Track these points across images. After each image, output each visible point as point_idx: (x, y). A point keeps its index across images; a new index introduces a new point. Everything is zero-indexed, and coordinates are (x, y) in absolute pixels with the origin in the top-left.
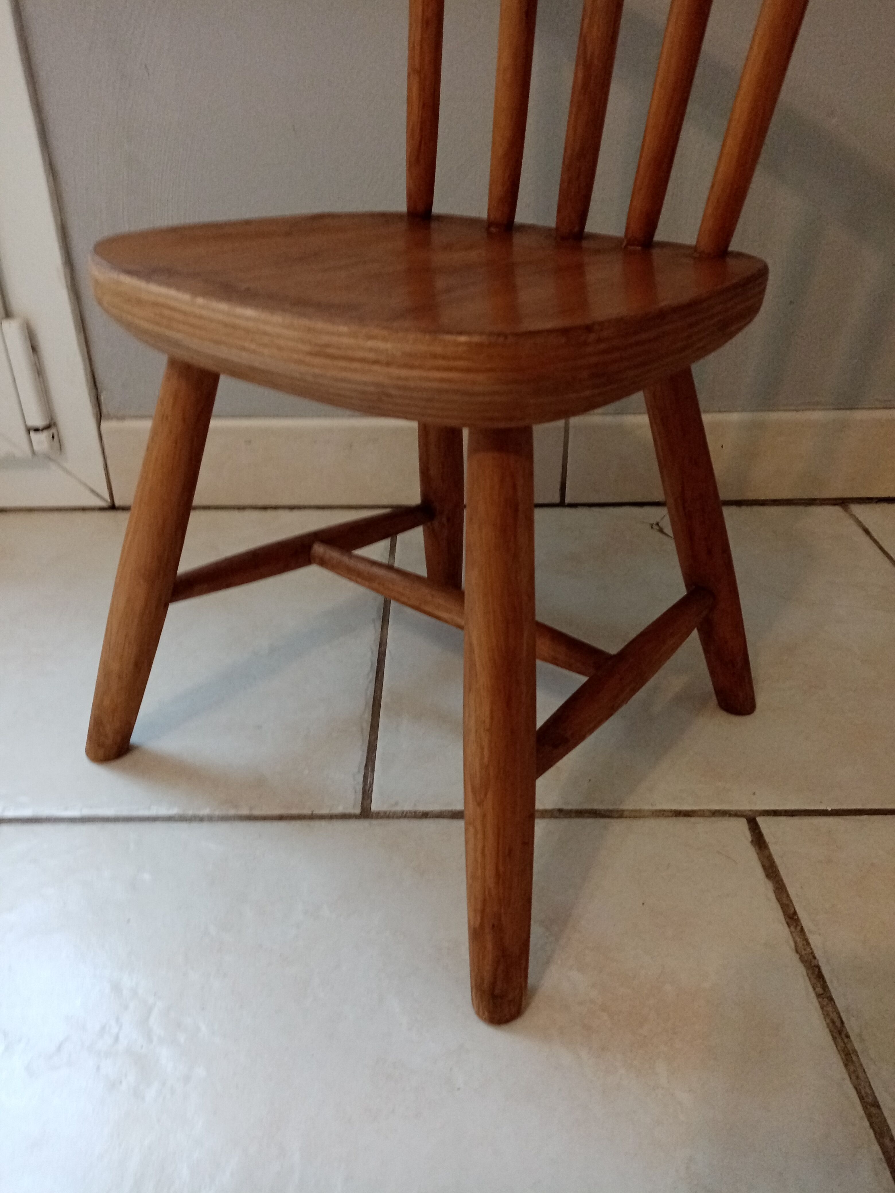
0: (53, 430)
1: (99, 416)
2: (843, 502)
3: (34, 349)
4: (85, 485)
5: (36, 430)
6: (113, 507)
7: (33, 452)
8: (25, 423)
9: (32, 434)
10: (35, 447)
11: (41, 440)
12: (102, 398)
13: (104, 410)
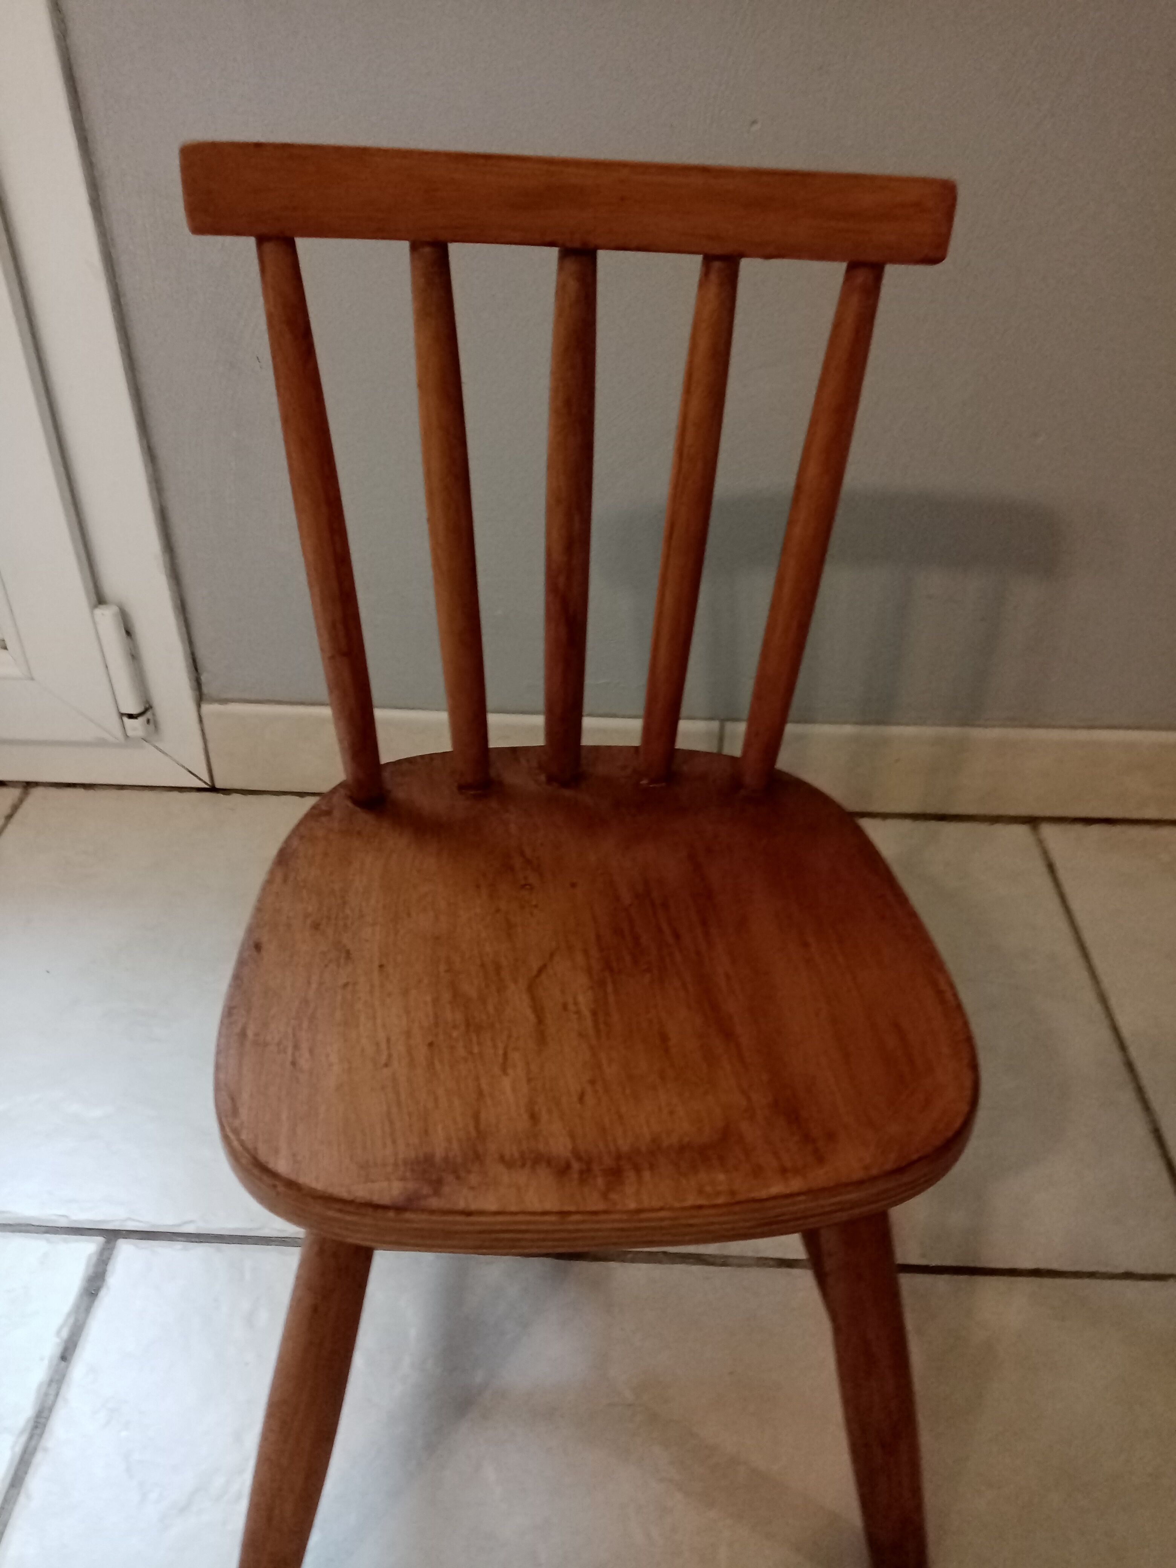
0: (149, 715)
1: (200, 697)
2: (1033, 821)
3: (129, 633)
4: (183, 767)
5: (131, 716)
6: (213, 789)
7: (127, 736)
8: (118, 710)
9: (125, 719)
10: (130, 733)
11: (136, 727)
12: (203, 678)
13: (205, 689)
